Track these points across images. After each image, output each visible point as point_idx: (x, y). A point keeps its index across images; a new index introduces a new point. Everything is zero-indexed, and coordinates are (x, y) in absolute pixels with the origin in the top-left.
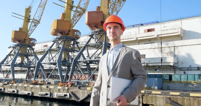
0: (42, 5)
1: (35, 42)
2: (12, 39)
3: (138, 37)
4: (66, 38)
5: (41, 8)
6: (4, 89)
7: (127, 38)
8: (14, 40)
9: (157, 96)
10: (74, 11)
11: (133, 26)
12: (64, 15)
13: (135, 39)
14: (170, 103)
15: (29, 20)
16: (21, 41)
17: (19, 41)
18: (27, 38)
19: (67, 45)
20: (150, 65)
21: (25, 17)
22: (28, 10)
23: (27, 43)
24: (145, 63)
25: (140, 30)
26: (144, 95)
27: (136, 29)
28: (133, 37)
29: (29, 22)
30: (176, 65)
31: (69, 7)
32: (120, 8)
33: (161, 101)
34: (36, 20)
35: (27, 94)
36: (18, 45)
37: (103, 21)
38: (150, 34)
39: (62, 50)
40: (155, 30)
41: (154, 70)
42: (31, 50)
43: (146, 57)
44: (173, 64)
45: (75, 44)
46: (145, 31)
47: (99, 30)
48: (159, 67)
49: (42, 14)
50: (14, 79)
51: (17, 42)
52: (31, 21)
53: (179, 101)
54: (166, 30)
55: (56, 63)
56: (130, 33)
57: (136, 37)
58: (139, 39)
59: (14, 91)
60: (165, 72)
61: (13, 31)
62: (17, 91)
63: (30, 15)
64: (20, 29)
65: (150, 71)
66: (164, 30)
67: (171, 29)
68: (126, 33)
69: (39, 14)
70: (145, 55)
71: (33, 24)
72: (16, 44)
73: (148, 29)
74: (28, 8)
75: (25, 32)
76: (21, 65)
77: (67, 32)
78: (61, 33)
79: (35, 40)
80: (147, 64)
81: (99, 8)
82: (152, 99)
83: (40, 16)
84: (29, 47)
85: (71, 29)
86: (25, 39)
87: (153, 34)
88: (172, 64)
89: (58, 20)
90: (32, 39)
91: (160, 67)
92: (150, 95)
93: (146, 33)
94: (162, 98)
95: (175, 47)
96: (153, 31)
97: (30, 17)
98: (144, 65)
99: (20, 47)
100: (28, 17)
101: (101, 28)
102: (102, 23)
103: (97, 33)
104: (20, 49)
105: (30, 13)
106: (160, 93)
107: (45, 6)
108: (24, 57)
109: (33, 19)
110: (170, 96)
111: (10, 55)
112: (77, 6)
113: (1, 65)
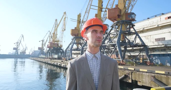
0: (87, 11)
5: (87, 13)
7: (150, 26)
8: (72, 34)
9: (144, 73)
10: (104, 11)
11: (156, 16)
12: (96, 15)
13: (156, 26)
14: (154, 81)
15: (80, 22)
17: (75, 35)
18: (79, 33)
21: (78, 20)
22: (79, 16)
23: (79, 36)
26: (133, 72)
27: (158, 18)
28: (155, 25)
29: (80, 23)
31: (100, 9)
33: (147, 78)
36: (74, 38)
37: (119, 14)
38: (170, 20)
42: (82, 40)
43: (166, 39)
46: (166, 19)
47: (117, 22)
49: (88, 17)
52: (81, 22)
53: (163, 80)
56: (153, 22)
57: (157, 24)
58: (160, 26)
59: (64, 66)
61: (71, 30)
62: (66, 65)
64: (75, 28)
68: (150, 23)
69: (86, 17)
70: (165, 38)
72: (73, 37)
73: (168, 16)
74: (79, 15)
75: (77, 30)
76: (77, 49)
80: (166, 45)
81: (117, 6)
82: (139, 76)
83: (87, 18)
84: (81, 38)
86: (78, 34)
92: (138, 73)
94: (148, 76)
97: (80, 20)
98: (163, 46)
99: (76, 39)
100: (79, 20)
101: (119, 19)
102: (119, 16)
103: (115, 24)
104: (75, 40)
105: (80, 17)
106: (147, 71)
107: (89, 11)
108: (78, 45)
109: (83, 21)
110: (155, 74)
111: (71, 44)
112: (105, 8)
113: (67, 50)
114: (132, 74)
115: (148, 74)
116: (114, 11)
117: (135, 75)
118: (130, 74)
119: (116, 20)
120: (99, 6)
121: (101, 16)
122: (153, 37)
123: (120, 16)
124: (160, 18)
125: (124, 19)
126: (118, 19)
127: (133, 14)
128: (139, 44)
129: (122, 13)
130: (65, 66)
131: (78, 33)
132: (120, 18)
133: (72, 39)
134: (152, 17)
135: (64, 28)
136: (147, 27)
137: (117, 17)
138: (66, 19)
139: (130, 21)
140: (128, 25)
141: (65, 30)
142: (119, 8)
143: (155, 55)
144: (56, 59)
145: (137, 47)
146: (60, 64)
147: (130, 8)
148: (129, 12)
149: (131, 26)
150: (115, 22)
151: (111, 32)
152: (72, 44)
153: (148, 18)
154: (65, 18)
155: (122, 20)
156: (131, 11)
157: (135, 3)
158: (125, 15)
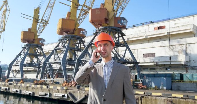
0: (51, 6)
1: (44, 42)
2: (21, 39)
3: (147, 35)
4: (72, 37)
5: (50, 9)
6: (9, 88)
7: (136, 36)
8: (24, 40)
9: (158, 98)
10: (80, 10)
11: (143, 24)
12: (69, 14)
13: (144, 37)
15: (38, 20)
16: (30, 41)
17: (28, 41)
18: (36, 38)
19: (72, 44)
20: (160, 64)
21: (34, 18)
22: (37, 11)
23: (36, 43)
24: (154, 62)
25: (150, 27)
26: (143, 97)
27: (146, 27)
28: (143, 35)
29: (38, 22)
30: (188, 63)
31: (75, 6)
32: (126, 4)
34: (45, 21)
35: (28, 94)
36: (27, 46)
37: (106, 18)
38: (160, 31)
39: (66, 49)
40: (166, 27)
41: (165, 69)
42: (40, 50)
43: (156, 55)
44: (185, 63)
45: (82, 43)
46: (155, 29)
47: (103, 27)
48: (169, 66)
50: (23, 79)
51: (26, 42)
52: (40, 21)
54: (177, 27)
55: (61, 62)
56: (140, 31)
57: (146, 35)
58: (148, 37)
59: (17, 91)
60: (176, 71)
61: (22, 32)
63: (39, 16)
64: (29, 29)
65: (161, 70)
66: (175, 27)
67: (182, 26)
68: (135, 32)
69: (47, 14)
70: (155, 54)
71: (42, 25)
72: (25, 44)
73: (158, 26)
74: (37, 9)
75: (33, 33)
76: (31, 65)
77: (72, 31)
78: (67, 32)
79: (44, 40)
80: (157, 63)
81: (103, 5)
82: (152, 102)
83: (49, 16)
84: (38, 47)
85: (76, 28)
86: (34, 40)
87: (164, 32)
88: (183, 63)
89: (62, 19)
90: (41, 39)
91: (171, 66)
92: (150, 97)
93: (156, 31)
94: (163, 101)
95: (187, 45)
96: (163, 28)
97: (39, 17)
98: (152, 64)
99: (29, 47)
100: (37, 18)
101: (106, 25)
102: (106, 20)
103: (101, 31)
104: (29, 49)
105: (39, 13)
106: (161, 95)
107: (53, 6)
108: (33, 58)
109: (42, 19)
110: (172, 99)
111: (19, 55)
112: (82, 5)
113: (12, 65)
114: (141, 100)
115: (163, 98)
116: (100, 13)
117: (146, 100)
118: (139, 99)
119: (101, 25)
120: (74, 2)
121: (76, 16)
122: (141, 51)
123: (108, 20)
124: (149, 27)
125: (112, 25)
126: (104, 24)
127: (124, 19)
128: (128, 60)
129: (110, 17)
130: (19, 92)
131: (34, 38)
132: (107, 22)
133: (22, 48)
134: (139, 25)
135: (3, 28)
136: (133, 38)
137: (104, 21)
138: (8, 12)
139: (120, 29)
140: (116, 33)
141: (4, 30)
142: (107, 9)
143: (149, 76)
145: (126, 64)
146: (8, 88)
147: (120, 10)
148: (118, 15)
149: (120, 35)
150: (100, 28)
151: (93, 42)
152: (22, 56)
153: (134, 26)
154: (6, 10)
155: (109, 26)
156: (121, 14)
157: (126, 5)
158: (113, 19)
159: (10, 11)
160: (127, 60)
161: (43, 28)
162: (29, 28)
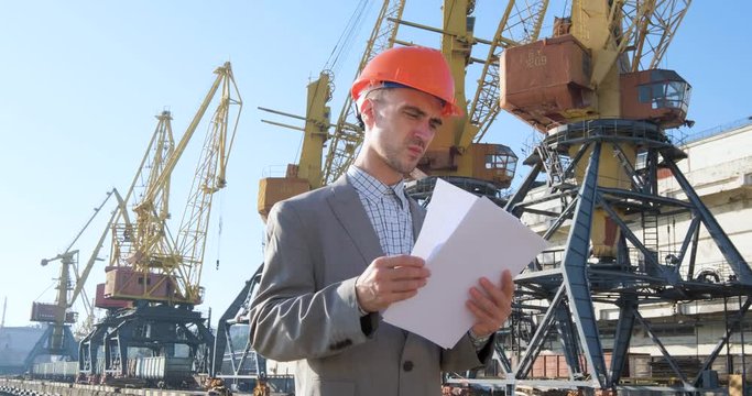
2: (261, 212)
10: (481, 62)
15: (324, 128)
21: (309, 120)
22: (320, 91)
29: (325, 138)
31: (454, 47)
50: (264, 379)
52: (332, 131)
61: (261, 181)
63: (329, 109)
64: (293, 169)
71: (341, 145)
74: (318, 82)
75: (305, 182)
78: (425, 167)
81: (565, 25)
97: (327, 115)
100: (320, 119)
101: (579, 115)
102: (578, 91)
103: (554, 145)
105: (327, 99)
109: (342, 122)
112: (492, 40)
113: (228, 321)
116: (544, 60)
119: (557, 117)
120: (451, 30)
121: (462, 93)
123: (587, 89)
125: (612, 112)
126: (572, 112)
127: (672, 77)
128: (716, 276)
129: (599, 73)
132: (585, 102)
135: (218, 173)
137: (567, 96)
139: (653, 128)
140: (638, 148)
141: (222, 183)
142: (576, 42)
144: (151, 383)
147: (653, 39)
148: (645, 64)
149: (661, 159)
150: (552, 132)
154: (226, 103)
155: (597, 117)
156: (658, 58)
157: (683, 12)
158: (616, 85)
159: (241, 103)
160: (708, 277)
161: (345, 160)
162: (290, 165)
